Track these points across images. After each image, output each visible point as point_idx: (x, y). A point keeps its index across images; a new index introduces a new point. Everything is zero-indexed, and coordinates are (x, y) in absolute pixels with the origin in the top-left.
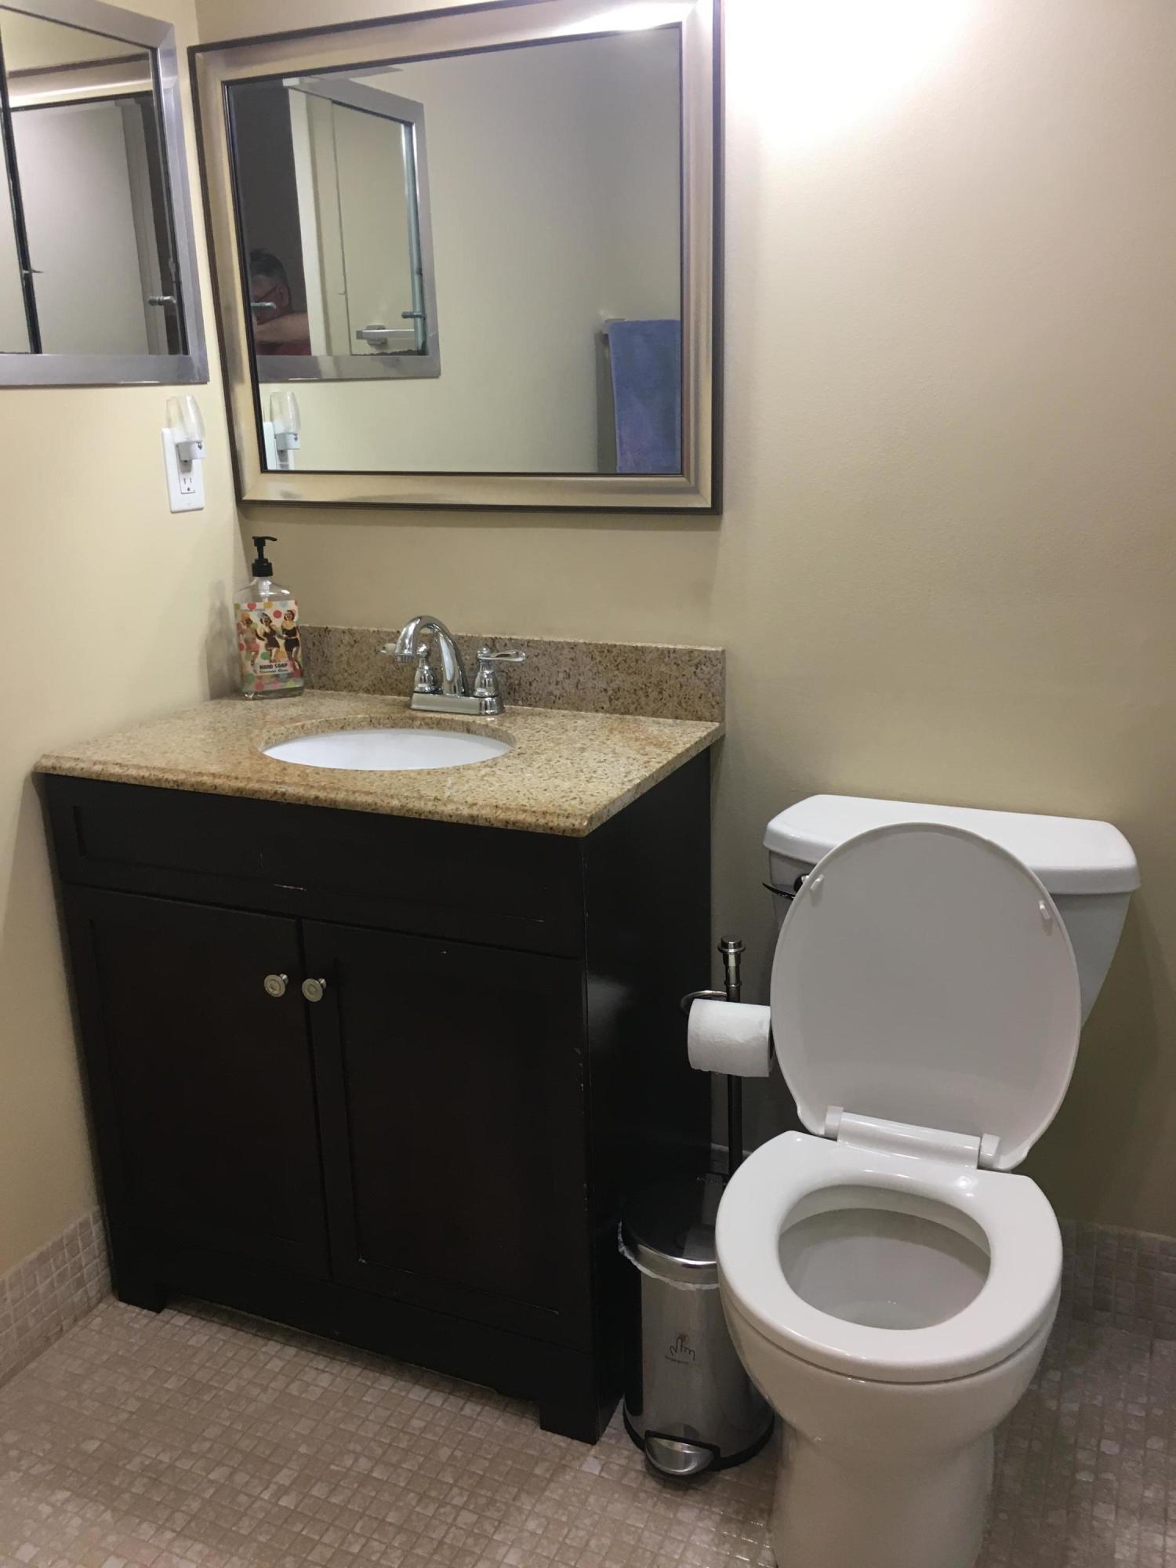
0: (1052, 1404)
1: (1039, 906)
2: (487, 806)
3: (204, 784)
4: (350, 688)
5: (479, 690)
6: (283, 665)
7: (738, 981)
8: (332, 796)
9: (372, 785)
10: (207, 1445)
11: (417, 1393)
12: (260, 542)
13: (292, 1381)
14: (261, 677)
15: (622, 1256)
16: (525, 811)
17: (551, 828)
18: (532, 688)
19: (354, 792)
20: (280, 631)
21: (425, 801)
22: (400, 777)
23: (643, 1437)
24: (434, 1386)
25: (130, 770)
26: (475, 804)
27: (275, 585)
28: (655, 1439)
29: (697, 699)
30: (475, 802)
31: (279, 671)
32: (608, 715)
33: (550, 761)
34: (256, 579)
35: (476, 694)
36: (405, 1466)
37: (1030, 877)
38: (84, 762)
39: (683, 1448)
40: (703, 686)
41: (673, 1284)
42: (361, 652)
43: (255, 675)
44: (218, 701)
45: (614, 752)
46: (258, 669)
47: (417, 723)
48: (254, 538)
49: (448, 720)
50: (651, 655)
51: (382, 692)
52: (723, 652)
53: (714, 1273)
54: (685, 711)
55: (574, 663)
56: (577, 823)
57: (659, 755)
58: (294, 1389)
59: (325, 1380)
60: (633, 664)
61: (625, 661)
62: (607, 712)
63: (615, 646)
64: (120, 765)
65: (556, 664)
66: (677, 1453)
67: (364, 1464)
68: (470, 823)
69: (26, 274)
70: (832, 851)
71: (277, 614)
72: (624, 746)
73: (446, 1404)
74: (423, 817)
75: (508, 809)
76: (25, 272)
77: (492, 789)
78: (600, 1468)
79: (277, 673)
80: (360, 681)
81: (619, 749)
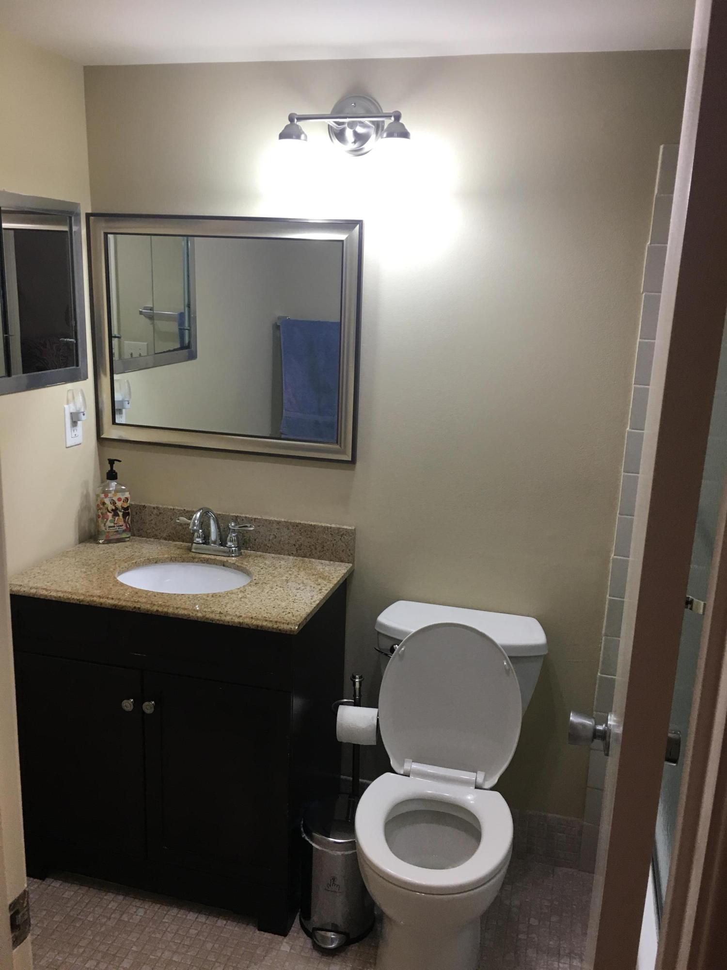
0: (507, 902)
1: (504, 663)
2: (247, 617)
3: (95, 601)
4: (156, 537)
5: (229, 544)
6: (121, 526)
7: (360, 695)
8: (165, 610)
9: (185, 604)
10: (81, 950)
11: (192, 916)
12: (112, 462)
13: (123, 913)
14: (109, 532)
15: (304, 839)
16: (266, 621)
17: (280, 630)
18: (256, 542)
19: (177, 608)
20: (120, 508)
21: (214, 612)
22: (199, 599)
23: (311, 931)
24: (200, 912)
25: (52, 593)
26: (241, 616)
27: (119, 484)
28: (318, 931)
29: (341, 552)
30: (241, 615)
31: (119, 528)
32: (295, 558)
33: (272, 588)
34: (108, 481)
35: (227, 545)
36: (189, 953)
37: (499, 649)
38: (25, 587)
39: (332, 935)
40: (344, 545)
41: (330, 852)
42: (163, 519)
43: (106, 531)
44: (84, 544)
45: (303, 583)
46: (108, 529)
47: (196, 560)
48: (108, 460)
49: (213, 559)
50: (319, 529)
51: (174, 540)
52: (355, 529)
53: (354, 845)
54: (336, 557)
55: (278, 531)
56: (292, 627)
57: (326, 585)
58: (125, 918)
59: (141, 912)
60: (309, 533)
61: (305, 531)
62: (295, 556)
63: (300, 523)
64: (46, 590)
65: (269, 531)
66: (328, 937)
67: (167, 954)
68: (238, 626)
69: (6, 337)
70: (411, 634)
71: (119, 499)
72: (307, 579)
73: (208, 921)
74: (214, 622)
75: (258, 619)
76: (5, 335)
77: (247, 606)
78: (289, 948)
79: (117, 530)
80: (161, 533)
81: (305, 582)
